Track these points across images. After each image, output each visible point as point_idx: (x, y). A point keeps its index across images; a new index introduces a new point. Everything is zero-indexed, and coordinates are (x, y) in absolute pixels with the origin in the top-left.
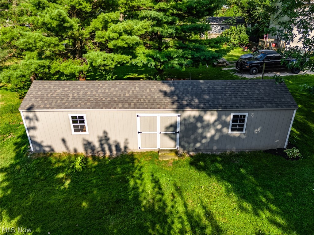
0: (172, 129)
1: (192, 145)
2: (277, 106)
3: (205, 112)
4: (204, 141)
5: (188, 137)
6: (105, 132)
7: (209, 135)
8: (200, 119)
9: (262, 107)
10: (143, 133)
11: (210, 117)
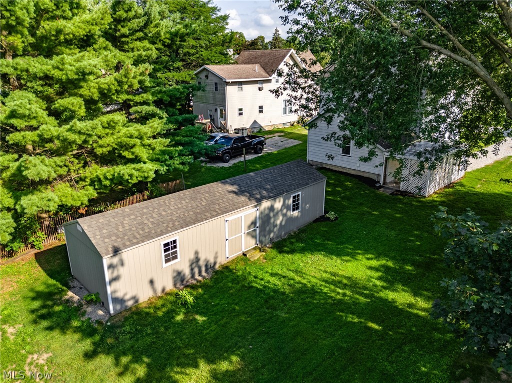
0: (253, 226)
1: (267, 237)
2: (316, 181)
3: (275, 200)
4: (275, 229)
5: (265, 230)
6: (196, 253)
7: (278, 222)
8: (272, 208)
9: (308, 184)
10: (230, 238)
11: (278, 205)
